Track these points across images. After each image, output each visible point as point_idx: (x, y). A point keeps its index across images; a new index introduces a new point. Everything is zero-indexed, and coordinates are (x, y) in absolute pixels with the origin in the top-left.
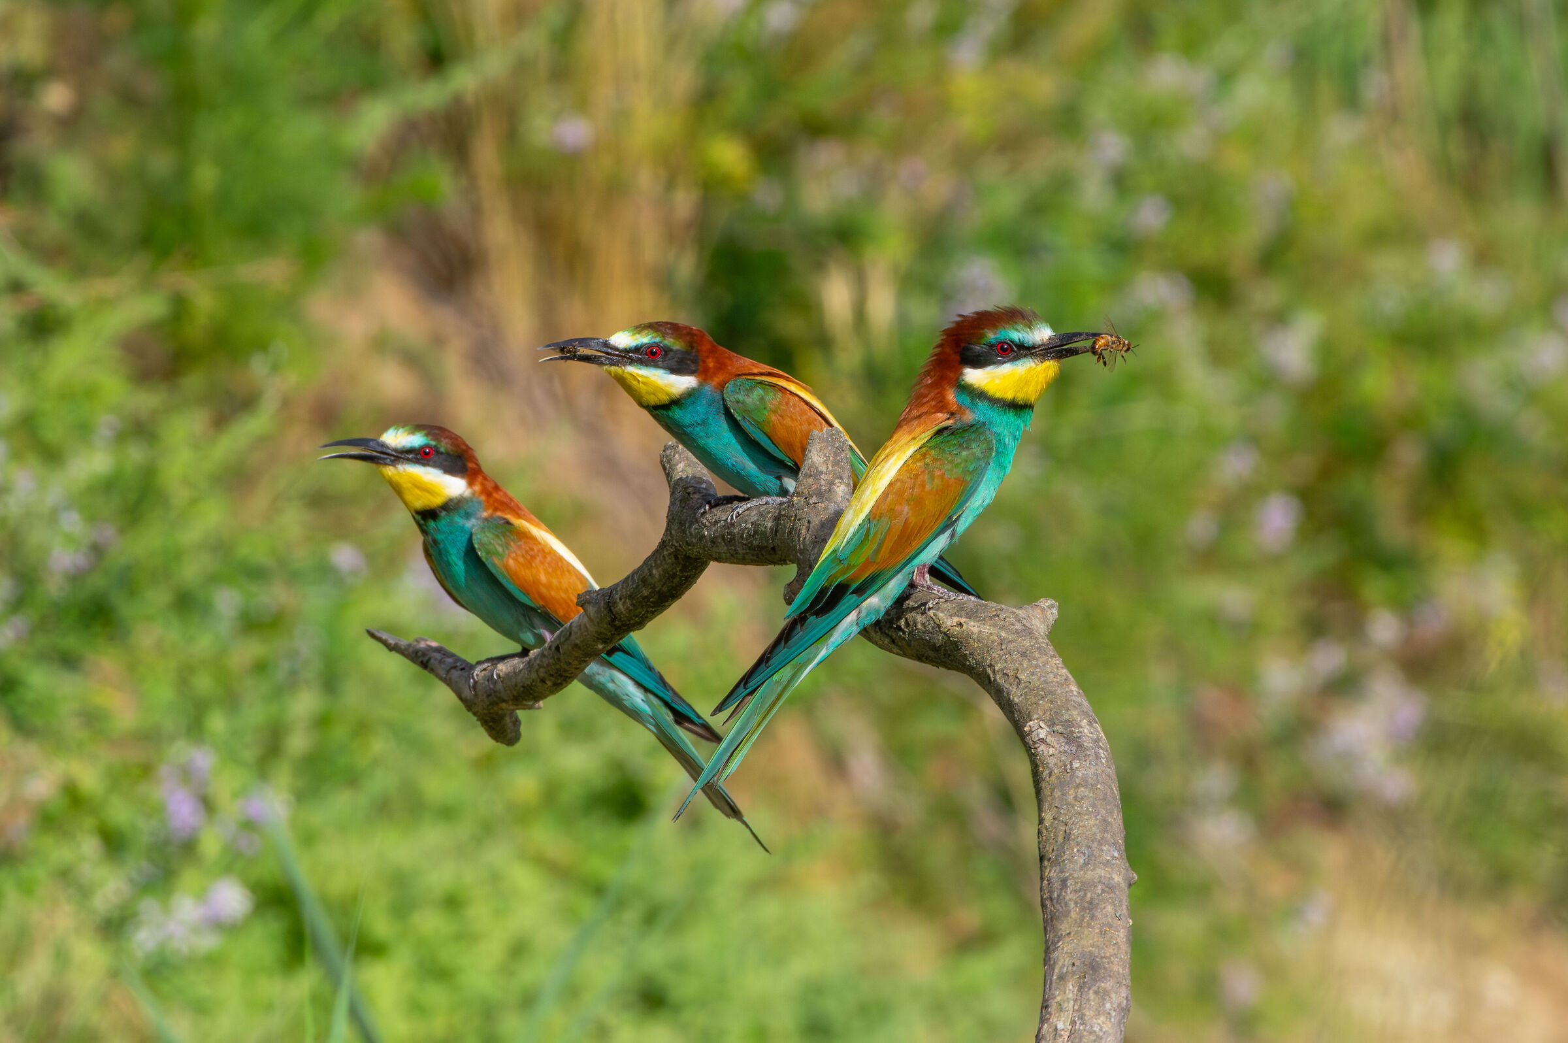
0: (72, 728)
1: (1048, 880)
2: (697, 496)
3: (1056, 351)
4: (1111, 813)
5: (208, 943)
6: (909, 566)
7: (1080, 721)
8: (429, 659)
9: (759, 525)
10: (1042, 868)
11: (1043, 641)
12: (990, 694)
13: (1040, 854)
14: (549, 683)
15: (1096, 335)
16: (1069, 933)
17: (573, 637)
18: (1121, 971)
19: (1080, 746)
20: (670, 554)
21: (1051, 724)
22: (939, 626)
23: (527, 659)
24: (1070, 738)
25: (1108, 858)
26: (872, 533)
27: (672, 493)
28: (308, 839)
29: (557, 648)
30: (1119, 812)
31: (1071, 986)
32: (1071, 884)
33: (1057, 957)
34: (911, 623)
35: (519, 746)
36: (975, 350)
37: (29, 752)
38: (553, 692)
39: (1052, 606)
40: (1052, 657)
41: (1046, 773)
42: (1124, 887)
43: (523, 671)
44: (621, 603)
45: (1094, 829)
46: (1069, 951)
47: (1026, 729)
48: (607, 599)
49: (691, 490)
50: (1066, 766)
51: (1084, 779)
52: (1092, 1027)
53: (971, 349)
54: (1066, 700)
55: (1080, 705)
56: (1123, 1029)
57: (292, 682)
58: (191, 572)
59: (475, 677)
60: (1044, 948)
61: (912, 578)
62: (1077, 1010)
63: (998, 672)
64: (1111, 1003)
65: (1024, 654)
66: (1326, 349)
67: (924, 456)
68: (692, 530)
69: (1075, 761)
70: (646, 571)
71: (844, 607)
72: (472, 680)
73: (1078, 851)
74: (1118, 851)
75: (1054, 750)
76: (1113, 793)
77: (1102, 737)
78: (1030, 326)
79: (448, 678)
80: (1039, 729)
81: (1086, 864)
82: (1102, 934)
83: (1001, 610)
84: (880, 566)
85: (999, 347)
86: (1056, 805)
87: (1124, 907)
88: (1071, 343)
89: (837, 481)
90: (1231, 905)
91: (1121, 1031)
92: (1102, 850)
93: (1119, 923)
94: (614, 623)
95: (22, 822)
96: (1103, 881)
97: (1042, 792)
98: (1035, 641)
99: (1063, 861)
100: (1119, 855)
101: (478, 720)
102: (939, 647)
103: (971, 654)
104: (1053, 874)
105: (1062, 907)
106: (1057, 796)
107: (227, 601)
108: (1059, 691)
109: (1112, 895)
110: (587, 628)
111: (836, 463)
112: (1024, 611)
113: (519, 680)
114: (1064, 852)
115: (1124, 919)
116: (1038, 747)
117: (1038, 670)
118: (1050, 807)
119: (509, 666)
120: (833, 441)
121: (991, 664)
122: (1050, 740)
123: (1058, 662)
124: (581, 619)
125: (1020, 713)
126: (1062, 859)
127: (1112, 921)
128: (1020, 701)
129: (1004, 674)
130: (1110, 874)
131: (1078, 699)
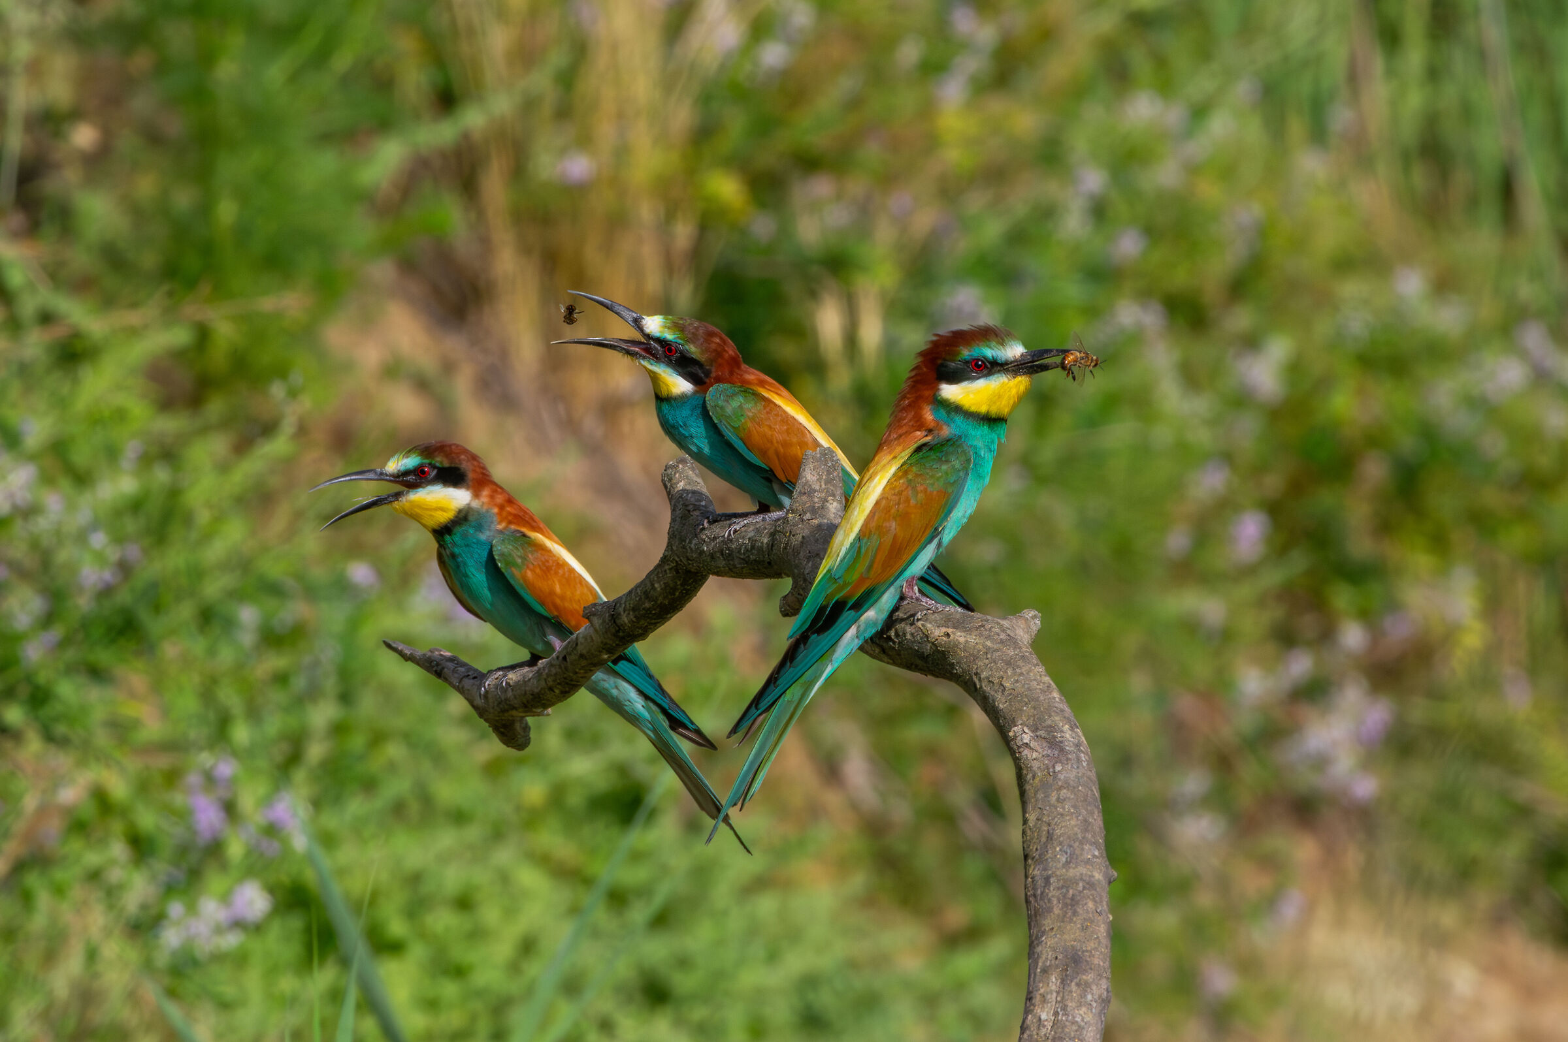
0: (102, 739)
1: (1032, 878)
2: (697, 513)
3: (1027, 367)
4: (1092, 813)
5: (231, 941)
6: (898, 580)
7: (1062, 726)
8: (443, 668)
9: (756, 540)
10: (1026, 867)
11: (1027, 651)
12: (976, 700)
13: (1024, 853)
14: (557, 691)
15: (1065, 352)
16: (1053, 928)
17: (580, 648)
18: (1101, 964)
19: (1062, 750)
20: (670, 569)
21: (1034, 729)
22: (927, 637)
23: (535, 668)
24: (1053, 743)
25: (1089, 857)
26: (863, 551)
27: (673, 510)
28: (328, 840)
29: (565, 658)
30: (1099, 812)
31: (1054, 980)
32: (1054, 882)
33: (1041, 951)
34: (901, 634)
35: (528, 750)
36: (952, 367)
37: (62, 760)
38: (561, 701)
39: (1034, 617)
40: (1035, 666)
41: (1029, 776)
42: (1104, 884)
43: (532, 680)
44: (625, 615)
45: (1076, 829)
46: (1052, 946)
47: (1011, 734)
48: (612, 611)
49: (691, 507)
50: (1048, 769)
51: (1066, 782)
52: (1074, 1017)
53: (946, 366)
54: (1049, 706)
55: (1062, 711)
56: (1103, 1019)
57: (312, 694)
58: (213, 589)
59: (487, 687)
60: (1028, 942)
61: (902, 590)
62: (1060, 1002)
63: (984, 679)
64: (1092, 994)
65: (1008, 663)
66: (1294, 369)
67: (906, 473)
68: (692, 546)
69: (1058, 764)
70: (649, 585)
71: (842, 625)
72: (483, 689)
73: (1060, 850)
74: (1099, 850)
75: (1037, 754)
76: (1094, 795)
77: (1082, 742)
78: (1002, 343)
79: (460, 686)
80: (1023, 734)
81: (1068, 863)
82: (1084, 929)
83: (987, 621)
84: (874, 581)
85: (973, 364)
86: (1039, 806)
87: (1105, 903)
88: (1041, 360)
89: (830, 498)
90: (1205, 899)
91: (1102, 1021)
92: (1083, 849)
93: (1099, 918)
94: (618, 634)
95: (54, 826)
96: (1084, 878)
97: (1026, 794)
98: (1018, 650)
99: (1047, 859)
100: (1099, 854)
101: (490, 727)
102: (927, 656)
103: (958, 663)
104: (1036, 872)
105: (1045, 903)
106: (1040, 798)
107: (248, 615)
108: (1042, 698)
109: (1093, 892)
110: (592, 639)
111: (829, 482)
112: (1009, 622)
113: (528, 689)
114: (1047, 853)
115: (1104, 914)
116: (1023, 751)
117: (1022, 677)
118: (1034, 809)
119: (519, 675)
120: (826, 460)
121: (977, 672)
122: (1033, 744)
123: (1041, 670)
124: (587, 631)
125: (1005, 718)
126: (1045, 858)
127: (1094, 917)
128: (1005, 707)
129: (990, 682)
130: (1091, 871)
131: (1060, 706)
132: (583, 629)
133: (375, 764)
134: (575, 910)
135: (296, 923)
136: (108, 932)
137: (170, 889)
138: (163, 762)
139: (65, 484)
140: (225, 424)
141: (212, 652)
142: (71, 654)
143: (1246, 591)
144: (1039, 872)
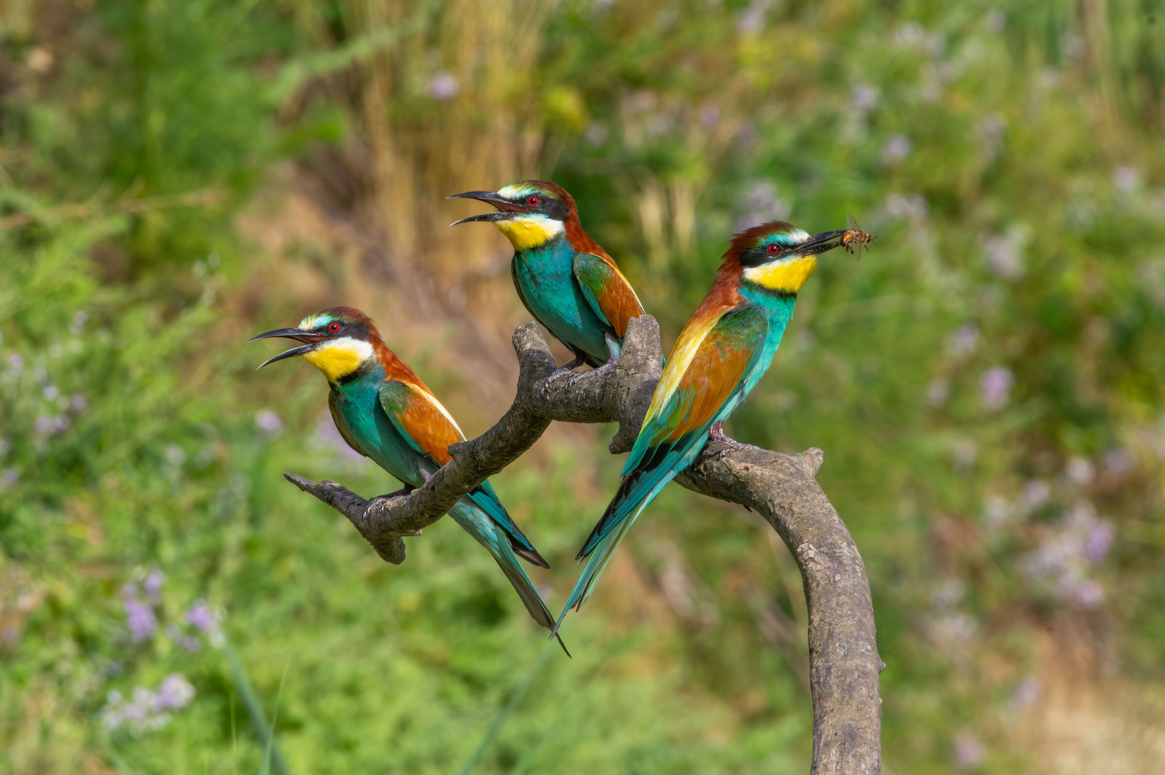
0: (53, 555)
1: (816, 668)
2: (541, 369)
3: (813, 248)
4: (865, 615)
5: (161, 722)
7: (841, 544)
8: (333, 497)
9: (590, 391)
10: (811, 659)
11: (812, 481)
12: (771, 523)
13: (809, 648)
14: (427, 516)
15: (843, 232)
16: (833, 710)
17: (445, 479)
18: (873, 739)
19: (841, 563)
20: (520, 415)
21: (818, 546)
22: (730, 470)
23: (409, 497)
24: (834, 557)
25: (863, 651)
26: (682, 401)
27: (522, 367)
28: (238, 639)
29: (433, 488)
30: (871, 615)
31: (834, 752)
32: (834, 672)
33: (824, 729)
34: (708, 467)
35: (403, 564)
36: (752, 253)
37: (22, 573)
38: (430, 523)
39: (818, 454)
40: (818, 494)
41: (814, 585)
42: (875, 673)
43: (406, 506)
44: (482, 453)
45: (852, 628)
46: (832, 724)
47: (799, 550)
48: (472, 449)
49: (536, 364)
50: (830, 579)
51: (844, 589)
53: (748, 253)
54: (830, 527)
55: (841, 531)
57: (227, 517)
58: (145, 431)
59: (369, 512)
60: (813, 721)
61: (710, 432)
62: (839, 770)
63: (776, 505)
64: (866, 764)
65: (797, 492)
66: (1033, 250)
68: (537, 396)
69: (837, 575)
70: (502, 428)
72: (366, 513)
73: (839, 645)
74: (871, 646)
75: (820, 566)
76: (867, 600)
77: (858, 556)
79: (348, 512)
80: (809, 550)
81: (846, 656)
82: (859, 710)
83: (779, 457)
85: (770, 249)
86: (822, 610)
87: (876, 689)
88: (824, 240)
89: (651, 356)
90: (961, 686)
92: (858, 645)
93: (872, 701)
94: (477, 468)
95: (15, 628)
96: (859, 669)
97: (811, 599)
98: (805, 481)
100: (872, 648)
101: (371, 544)
102: (730, 486)
103: (755, 491)
104: (820, 664)
105: (827, 689)
106: (823, 603)
107: (174, 454)
108: (824, 520)
109: (867, 680)
110: (456, 473)
111: (650, 343)
112: (797, 458)
113: (403, 513)
114: (828, 646)
115: (875, 698)
116: (808, 564)
117: (807, 504)
118: (818, 611)
119: (395, 502)
120: (647, 325)
121: (771, 499)
122: (817, 558)
123: (823, 497)
124: (451, 466)
125: (794, 537)
126: (827, 652)
127: (867, 700)
128: (794, 528)
129: (781, 507)
130: (865, 663)
131: (839, 527)
132: (449, 465)
133: (278, 576)
134: (443, 696)
135: (213, 706)
136: (58, 714)
137: (111, 679)
138: (103, 574)
139: (24, 346)
140: (154, 297)
141: (144, 485)
142: (27, 487)
143: (993, 433)
144: (822, 663)
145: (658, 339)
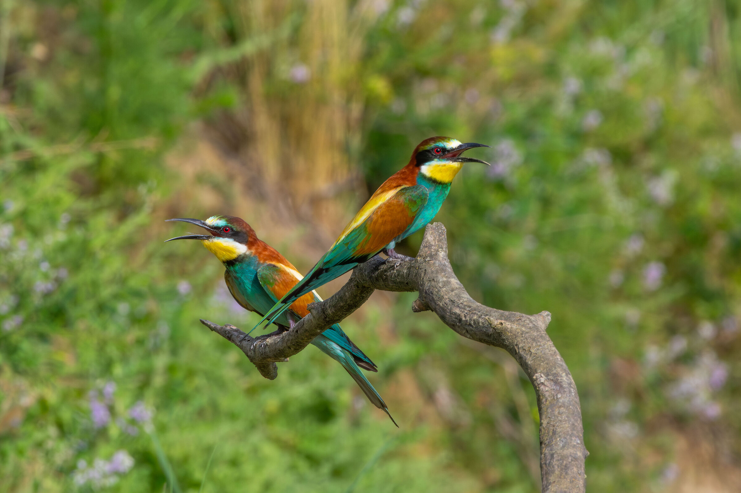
0: (43, 371)
1: (544, 454)
4: (576, 421)
5: (112, 481)
7: (562, 374)
8: (232, 335)
9: (400, 271)
10: (541, 448)
11: (544, 333)
12: (516, 359)
13: (540, 441)
14: (292, 349)
16: (555, 481)
17: (305, 326)
19: (561, 386)
20: (355, 285)
21: (547, 375)
22: (491, 324)
23: (281, 336)
24: (557, 382)
25: (575, 444)
28: (162, 429)
29: (297, 331)
30: (580, 420)
32: (556, 457)
35: (276, 379)
37: (23, 382)
38: (294, 354)
39: (548, 315)
40: (548, 341)
41: (544, 400)
42: (582, 458)
43: (279, 343)
44: (329, 309)
45: (568, 429)
46: (554, 490)
47: (534, 377)
48: (322, 307)
50: (554, 396)
51: (563, 403)
54: (555, 363)
55: (562, 365)
57: (156, 349)
58: (106, 292)
59: (255, 346)
63: (520, 348)
65: (534, 340)
69: (559, 394)
70: (342, 293)
72: (253, 347)
73: (560, 440)
74: (580, 440)
75: (548, 388)
76: (578, 411)
77: (572, 382)
79: (241, 345)
80: (541, 378)
81: (563, 447)
82: (571, 482)
83: (523, 316)
86: (549, 416)
87: (583, 469)
89: (440, 250)
92: (571, 440)
93: (580, 476)
94: (326, 319)
95: (18, 417)
96: (572, 455)
97: (542, 409)
98: (539, 333)
99: (552, 445)
100: (580, 442)
101: (256, 367)
102: (490, 335)
103: (507, 339)
104: (546, 451)
105: (551, 468)
106: (549, 412)
107: (123, 308)
108: (551, 359)
109: (577, 463)
110: (312, 321)
111: (439, 241)
112: (534, 318)
113: (277, 347)
114: (553, 441)
115: (582, 474)
116: (540, 387)
117: (541, 347)
118: (546, 418)
119: (272, 340)
120: (438, 229)
121: (517, 344)
122: (546, 383)
123: (551, 343)
124: (309, 317)
125: (531, 368)
126: (552, 444)
127: (576, 476)
128: (532, 364)
129: (524, 349)
130: (576, 452)
131: (561, 363)
132: (307, 317)
133: (188, 388)
135: (145, 471)
136: (45, 474)
137: (80, 453)
138: (75, 385)
139: (27, 235)
140: (110, 206)
141: (104, 327)
142: (29, 327)
144: (548, 451)
145: (445, 238)
